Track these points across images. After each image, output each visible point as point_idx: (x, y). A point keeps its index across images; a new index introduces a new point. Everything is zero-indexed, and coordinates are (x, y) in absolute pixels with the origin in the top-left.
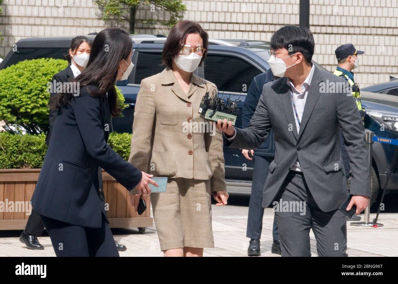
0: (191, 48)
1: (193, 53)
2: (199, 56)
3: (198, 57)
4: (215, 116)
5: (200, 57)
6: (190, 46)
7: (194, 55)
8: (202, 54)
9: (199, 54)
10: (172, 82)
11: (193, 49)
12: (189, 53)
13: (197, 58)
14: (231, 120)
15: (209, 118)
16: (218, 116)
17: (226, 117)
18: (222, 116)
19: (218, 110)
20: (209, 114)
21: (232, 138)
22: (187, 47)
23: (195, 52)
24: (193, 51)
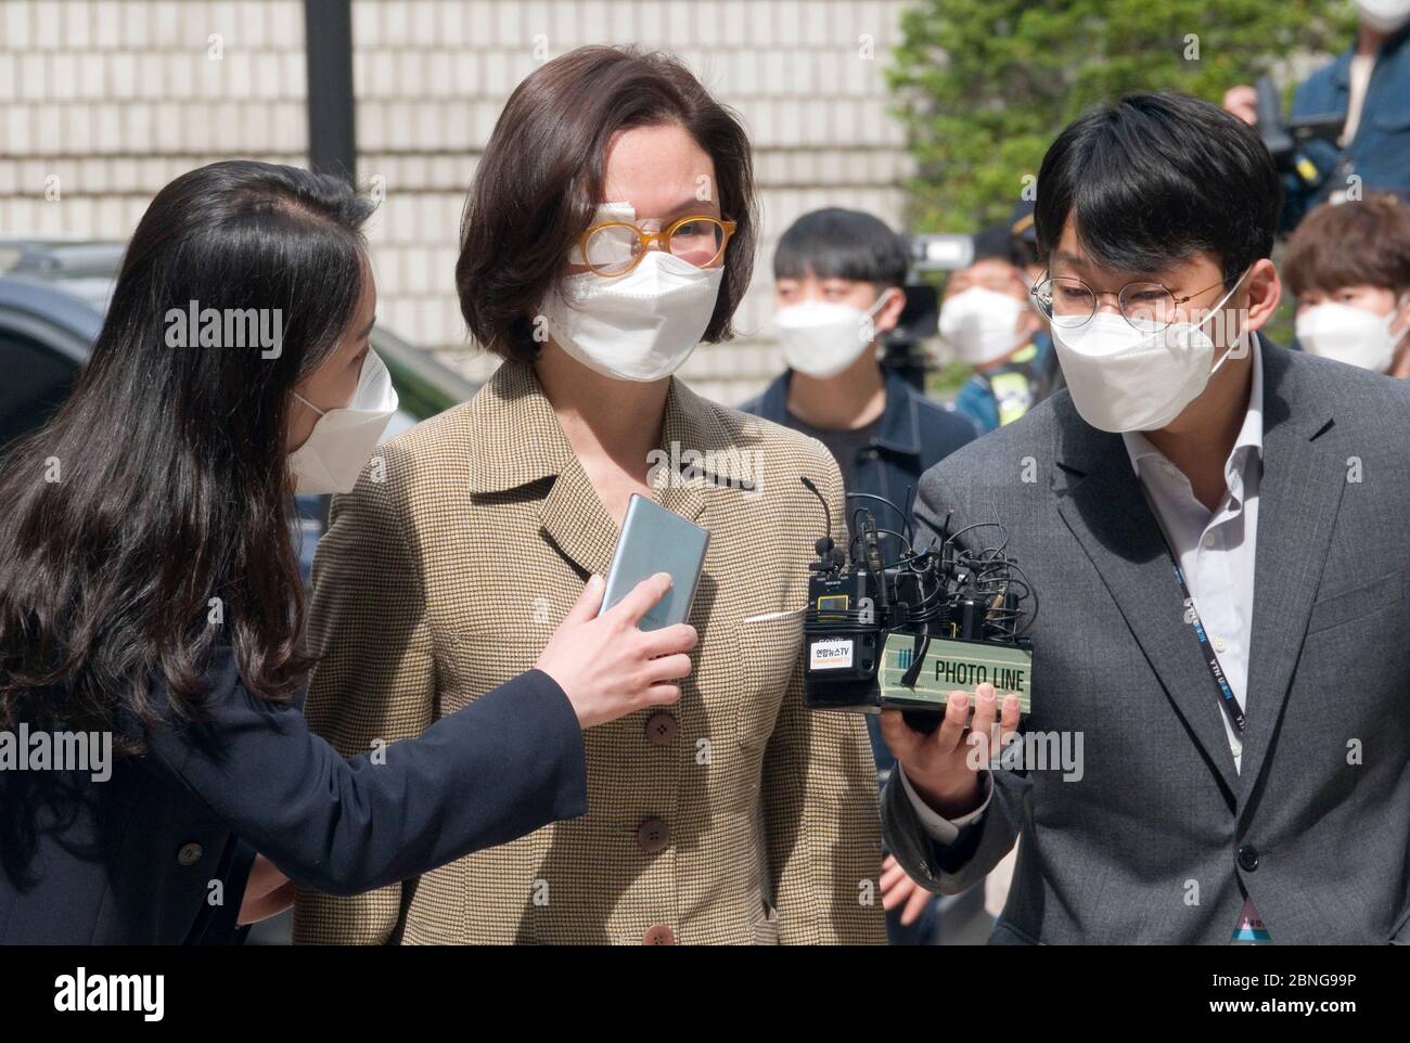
0: (639, 224)
1: (652, 259)
2: (697, 270)
3: (696, 277)
4: (927, 671)
5: (706, 274)
6: (631, 211)
7: (661, 265)
8: (718, 256)
9: (699, 260)
10: (538, 475)
11: (650, 227)
12: (629, 257)
13: (688, 283)
14: (1010, 680)
15: (903, 692)
16: (943, 671)
17: (982, 671)
18: (962, 668)
19: (934, 634)
20: (896, 663)
21: (974, 816)
22: (617, 221)
23: (665, 248)
24: (654, 243)
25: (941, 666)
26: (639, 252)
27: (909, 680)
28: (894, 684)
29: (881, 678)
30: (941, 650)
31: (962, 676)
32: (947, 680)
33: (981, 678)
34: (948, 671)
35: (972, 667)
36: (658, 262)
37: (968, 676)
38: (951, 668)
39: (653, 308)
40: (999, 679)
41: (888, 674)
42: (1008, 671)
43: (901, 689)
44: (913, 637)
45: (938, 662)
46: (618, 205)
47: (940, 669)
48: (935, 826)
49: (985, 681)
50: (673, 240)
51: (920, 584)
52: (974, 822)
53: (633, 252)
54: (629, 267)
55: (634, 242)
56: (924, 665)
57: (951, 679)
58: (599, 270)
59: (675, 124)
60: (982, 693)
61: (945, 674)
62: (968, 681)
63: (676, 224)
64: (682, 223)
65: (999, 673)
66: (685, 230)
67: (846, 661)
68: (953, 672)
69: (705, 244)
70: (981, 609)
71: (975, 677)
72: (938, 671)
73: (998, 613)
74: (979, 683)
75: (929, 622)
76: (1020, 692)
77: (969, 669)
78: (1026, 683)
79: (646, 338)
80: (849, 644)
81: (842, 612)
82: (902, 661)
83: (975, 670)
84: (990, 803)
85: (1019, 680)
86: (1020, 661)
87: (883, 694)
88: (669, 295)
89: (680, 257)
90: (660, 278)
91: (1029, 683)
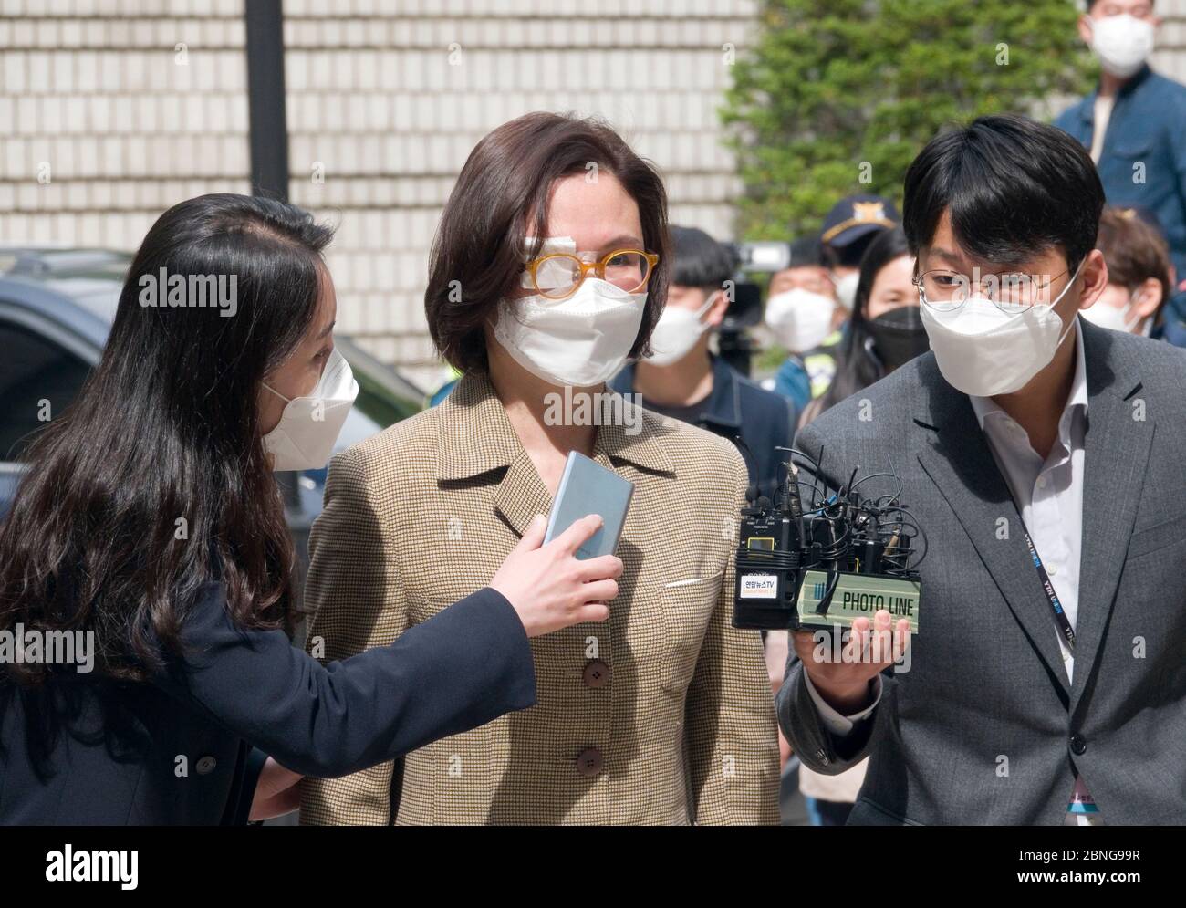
0: (579, 255)
1: (590, 283)
2: (626, 294)
3: (624, 300)
4: (837, 601)
5: (634, 298)
6: (572, 244)
7: (598, 291)
8: (643, 284)
9: (628, 286)
10: (494, 465)
11: (588, 258)
12: (570, 283)
13: (619, 305)
14: (902, 607)
15: (817, 619)
16: (849, 601)
17: (880, 599)
18: (864, 597)
19: (841, 570)
20: (812, 595)
21: (866, 713)
22: (560, 254)
23: (601, 276)
24: (591, 271)
25: (848, 597)
26: (579, 278)
27: (822, 609)
28: (811, 613)
29: (800, 607)
30: (849, 584)
31: (864, 604)
32: (852, 608)
33: (880, 605)
34: (853, 601)
35: (872, 596)
36: (595, 287)
37: (869, 605)
38: (856, 598)
39: (591, 323)
40: (893, 607)
41: (806, 604)
42: (901, 600)
43: (815, 616)
44: (826, 574)
45: (845, 594)
46: (560, 239)
47: (847, 599)
48: (833, 722)
49: (882, 608)
50: (607, 268)
51: (832, 529)
52: (865, 718)
53: (574, 278)
54: (571, 291)
55: (575, 270)
56: (834, 595)
57: (855, 607)
58: (547, 293)
59: (608, 173)
60: (880, 618)
61: (850, 603)
62: (869, 608)
63: (609, 256)
64: (613, 255)
65: (894, 601)
66: (616, 261)
67: (771, 593)
68: (857, 601)
69: (633, 273)
70: (880, 547)
71: (874, 605)
72: (845, 601)
73: (892, 551)
74: (877, 610)
75: (838, 560)
76: (909, 618)
77: (870, 598)
78: (915, 609)
79: (586, 348)
80: (774, 579)
81: (770, 552)
82: (817, 593)
83: (875, 599)
84: (878, 704)
85: (909, 607)
86: (909, 591)
87: (801, 621)
88: (603, 314)
89: (612, 283)
90: (596, 300)
91: (917, 609)
